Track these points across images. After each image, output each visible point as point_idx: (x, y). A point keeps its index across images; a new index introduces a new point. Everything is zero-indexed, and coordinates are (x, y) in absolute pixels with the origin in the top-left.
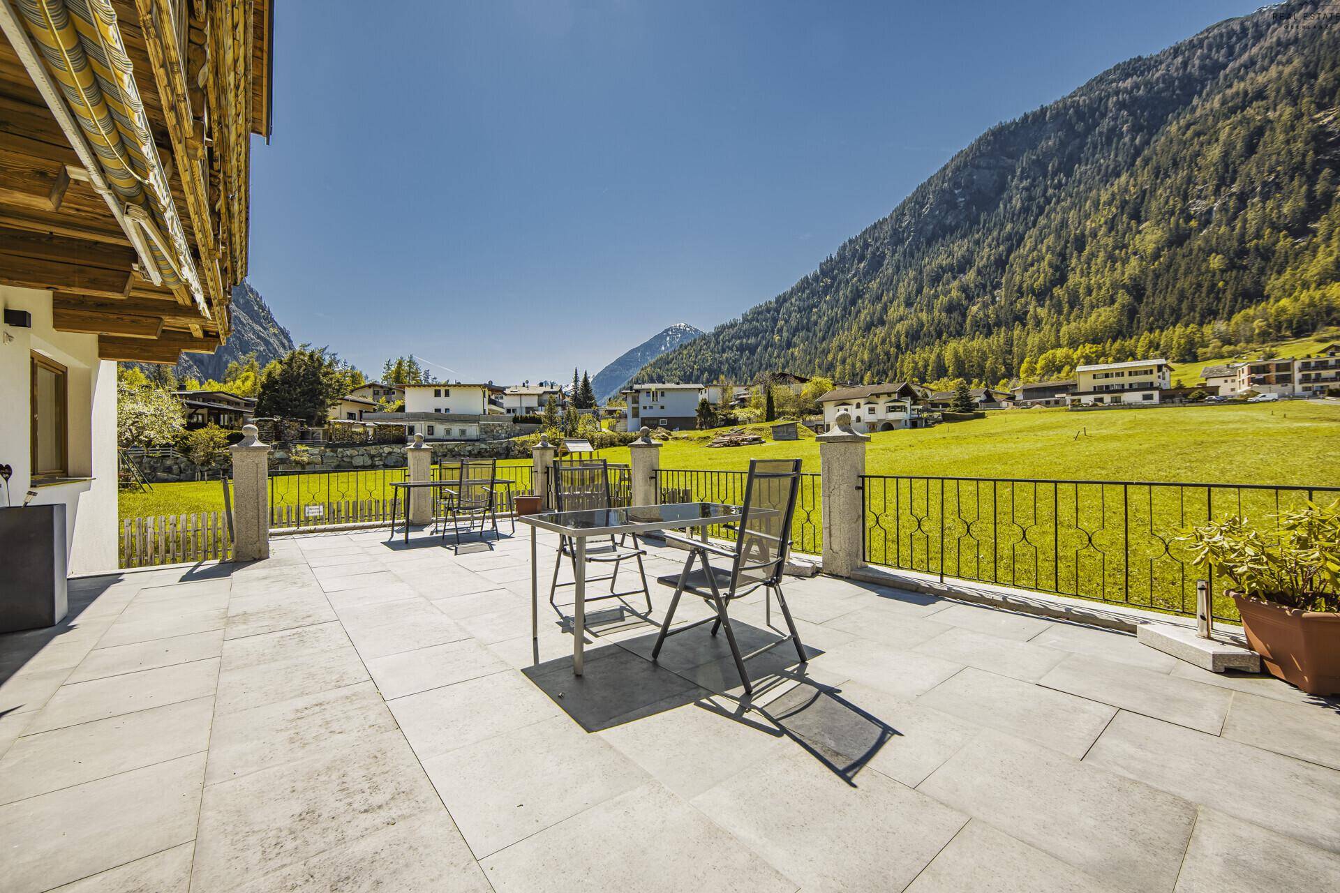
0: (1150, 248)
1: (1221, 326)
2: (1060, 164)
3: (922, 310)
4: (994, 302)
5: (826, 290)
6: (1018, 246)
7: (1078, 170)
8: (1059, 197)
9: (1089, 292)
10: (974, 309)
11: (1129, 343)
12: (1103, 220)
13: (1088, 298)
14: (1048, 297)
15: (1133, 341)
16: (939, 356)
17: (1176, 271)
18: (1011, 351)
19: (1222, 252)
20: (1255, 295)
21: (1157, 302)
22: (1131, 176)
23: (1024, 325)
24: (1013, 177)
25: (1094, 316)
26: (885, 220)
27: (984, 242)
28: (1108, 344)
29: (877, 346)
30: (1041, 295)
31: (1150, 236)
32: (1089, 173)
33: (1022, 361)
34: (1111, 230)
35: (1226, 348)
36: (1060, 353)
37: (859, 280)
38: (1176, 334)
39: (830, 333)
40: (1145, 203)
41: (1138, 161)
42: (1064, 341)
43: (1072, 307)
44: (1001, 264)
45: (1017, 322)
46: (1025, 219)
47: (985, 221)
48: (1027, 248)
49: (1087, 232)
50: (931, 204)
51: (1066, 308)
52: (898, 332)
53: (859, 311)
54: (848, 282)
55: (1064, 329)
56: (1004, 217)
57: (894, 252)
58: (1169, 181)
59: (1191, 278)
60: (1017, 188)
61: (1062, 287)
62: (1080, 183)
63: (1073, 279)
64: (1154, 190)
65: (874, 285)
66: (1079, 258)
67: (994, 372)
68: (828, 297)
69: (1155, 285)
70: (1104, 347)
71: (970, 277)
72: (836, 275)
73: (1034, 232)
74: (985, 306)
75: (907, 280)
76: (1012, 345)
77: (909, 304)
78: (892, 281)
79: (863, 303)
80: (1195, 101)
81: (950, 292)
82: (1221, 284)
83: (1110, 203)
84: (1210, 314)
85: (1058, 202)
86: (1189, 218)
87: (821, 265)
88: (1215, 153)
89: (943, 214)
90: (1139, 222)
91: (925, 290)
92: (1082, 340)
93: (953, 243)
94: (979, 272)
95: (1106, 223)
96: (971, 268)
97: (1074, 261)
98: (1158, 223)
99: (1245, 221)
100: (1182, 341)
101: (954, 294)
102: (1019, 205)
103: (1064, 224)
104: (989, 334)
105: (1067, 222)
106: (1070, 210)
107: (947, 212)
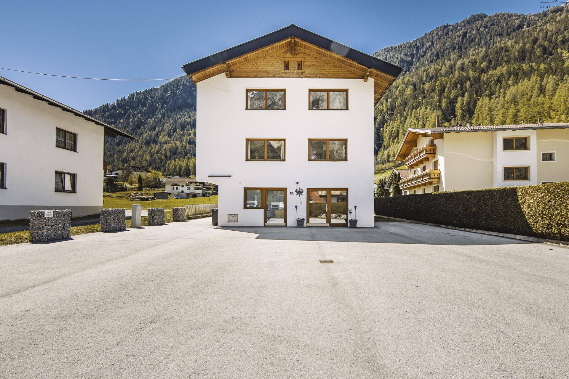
3: (177, 140)
5: (121, 116)
16: (187, 164)
26: (157, 89)
29: (154, 154)
37: (142, 116)
39: (124, 141)
50: (181, 90)
52: (165, 149)
53: (142, 133)
54: (135, 115)
57: (162, 107)
65: (151, 121)
68: (122, 120)
72: (128, 110)
75: (169, 123)
77: (170, 136)
78: (161, 122)
79: (144, 129)
81: (189, 135)
87: (117, 100)
89: (186, 97)
91: (178, 131)
93: (191, 112)
107: (188, 96)
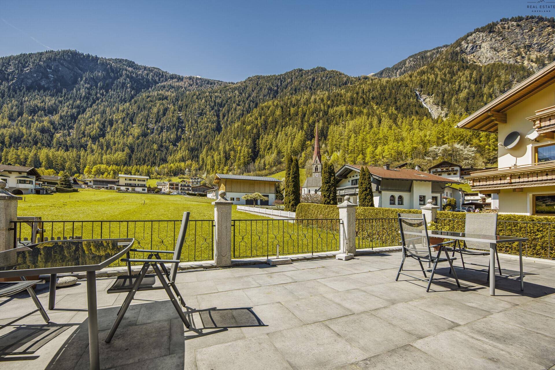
0: (136, 135)
1: (157, 168)
2: (103, 85)
4: (69, 135)
6: (83, 113)
7: (111, 92)
8: (102, 100)
9: (115, 144)
10: (58, 135)
11: (130, 168)
12: (120, 117)
13: (114, 146)
14: (97, 141)
15: (131, 167)
16: (36, 155)
17: (144, 146)
18: (79, 161)
19: (156, 144)
20: (164, 160)
21: (138, 156)
22: (130, 104)
23: (86, 150)
24: (81, 80)
25: (117, 154)
27: (65, 103)
28: (122, 167)
30: (94, 139)
31: (136, 130)
32: (115, 95)
33: (85, 167)
34: (123, 122)
35: (158, 176)
36: (103, 167)
38: (144, 168)
40: (135, 117)
41: (133, 100)
42: (104, 161)
43: (107, 149)
44: (74, 118)
45: (82, 148)
46: (87, 102)
47: (65, 94)
48: (87, 115)
49: (114, 119)
50: (31, 69)
51: (105, 148)
55: (104, 157)
56: (76, 96)
58: (142, 113)
59: (148, 150)
60: (83, 86)
61: (103, 138)
62: (111, 98)
63: (108, 137)
64: (137, 114)
66: (111, 128)
67: (70, 169)
69: (138, 148)
70: (120, 167)
71: (56, 118)
73: (91, 110)
74: (64, 135)
76: (80, 158)
80: (150, 89)
81: (43, 122)
82: (156, 154)
83: (123, 112)
84: (154, 164)
85: (102, 101)
86: (148, 129)
88: (155, 110)
89: (39, 78)
90: (133, 123)
91: (25, 115)
92: (112, 163)
93: (45, 96)
94: (61, 117)
95: (121, 119)
96: (56, 113)
97: (108, 129)
98: (139, 126)
99: (162, 136)
100: (146, 171)
101: (46, 124)
102: (84, 94)
103: (104, 112)
104: (67, 150)
105: (106, 112)
106: (107, 107)
107: (42, 78)
